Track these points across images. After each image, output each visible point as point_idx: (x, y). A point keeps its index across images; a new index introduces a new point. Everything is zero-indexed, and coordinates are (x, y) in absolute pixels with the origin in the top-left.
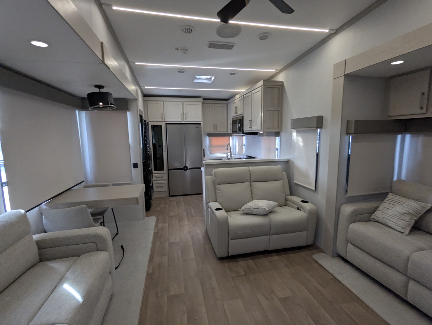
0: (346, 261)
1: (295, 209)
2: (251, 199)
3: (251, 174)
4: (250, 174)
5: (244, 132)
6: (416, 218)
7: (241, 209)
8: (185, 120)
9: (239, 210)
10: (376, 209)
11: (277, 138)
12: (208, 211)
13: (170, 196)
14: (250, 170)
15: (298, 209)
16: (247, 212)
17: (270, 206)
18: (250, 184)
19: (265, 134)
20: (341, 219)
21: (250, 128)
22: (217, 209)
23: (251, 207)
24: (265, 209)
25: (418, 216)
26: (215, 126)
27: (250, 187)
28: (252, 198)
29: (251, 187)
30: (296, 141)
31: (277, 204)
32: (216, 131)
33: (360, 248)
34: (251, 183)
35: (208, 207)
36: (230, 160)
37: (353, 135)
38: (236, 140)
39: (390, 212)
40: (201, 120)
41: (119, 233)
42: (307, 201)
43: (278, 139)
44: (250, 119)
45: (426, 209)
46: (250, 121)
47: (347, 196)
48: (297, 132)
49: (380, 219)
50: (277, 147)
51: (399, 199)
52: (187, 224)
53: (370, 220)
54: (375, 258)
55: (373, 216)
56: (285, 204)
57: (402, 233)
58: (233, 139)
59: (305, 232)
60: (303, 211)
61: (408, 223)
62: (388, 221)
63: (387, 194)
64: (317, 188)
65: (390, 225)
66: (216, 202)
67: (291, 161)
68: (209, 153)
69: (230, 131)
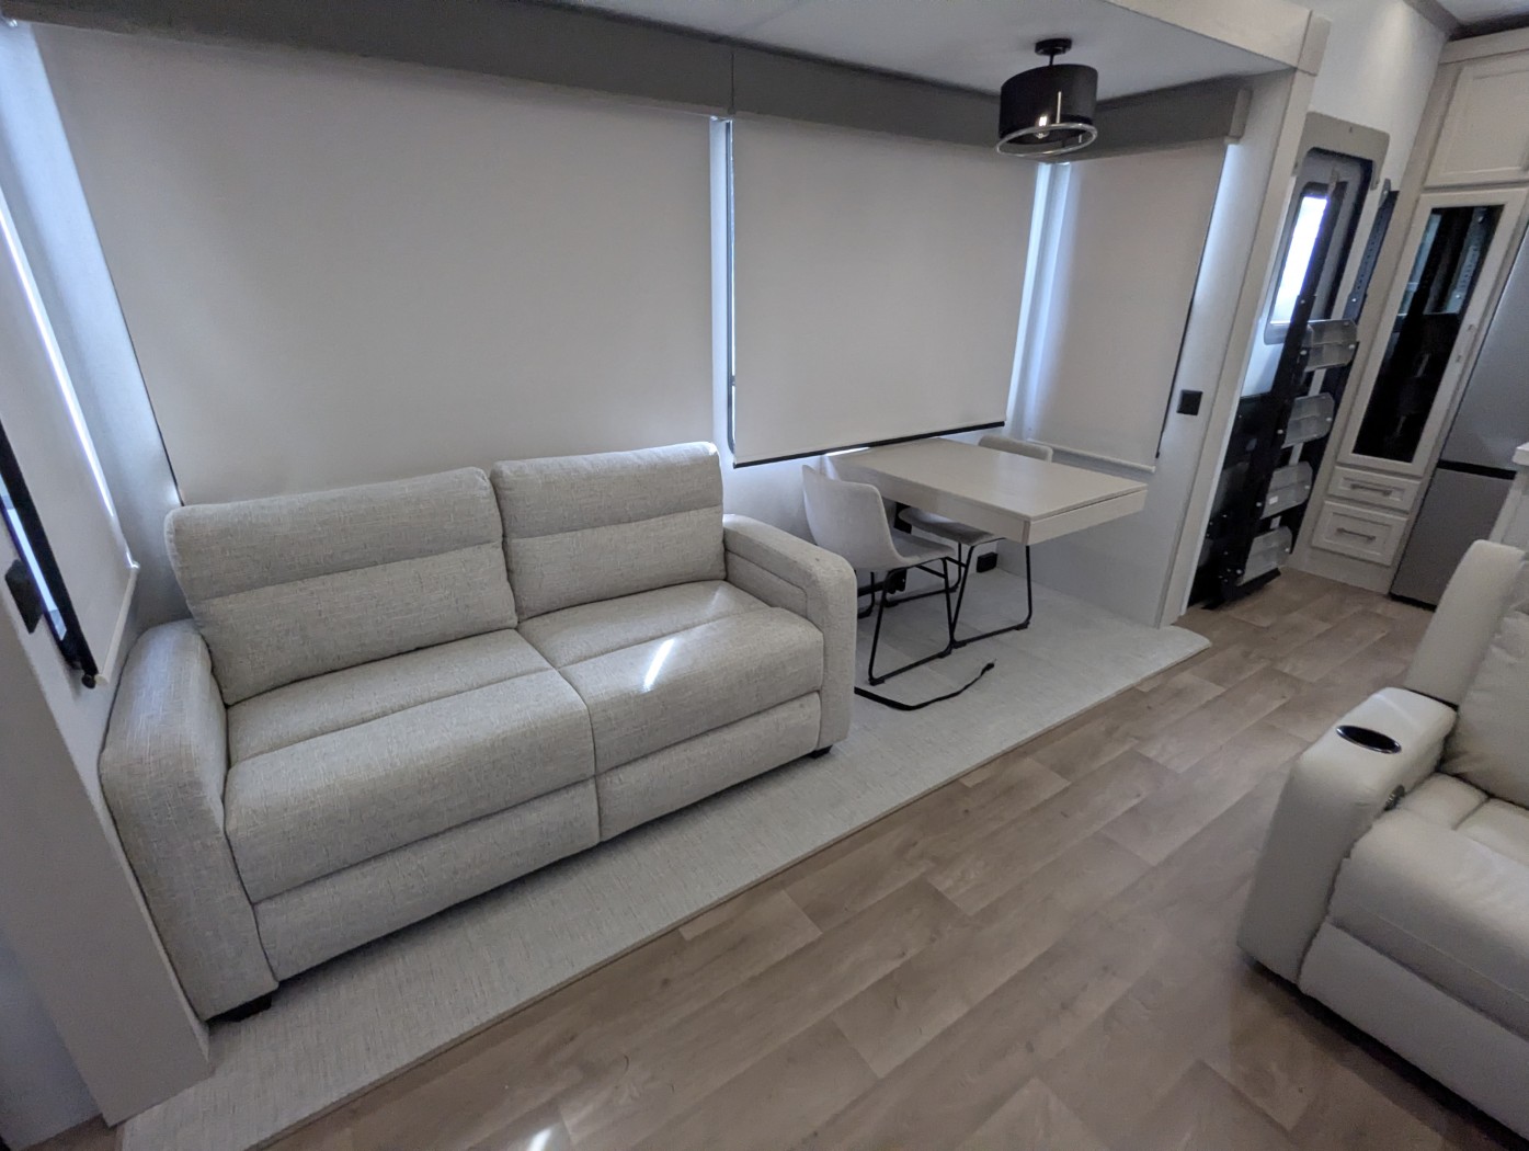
13: (1394, 597)
41: (1029, 626)
66: (1454, 707)
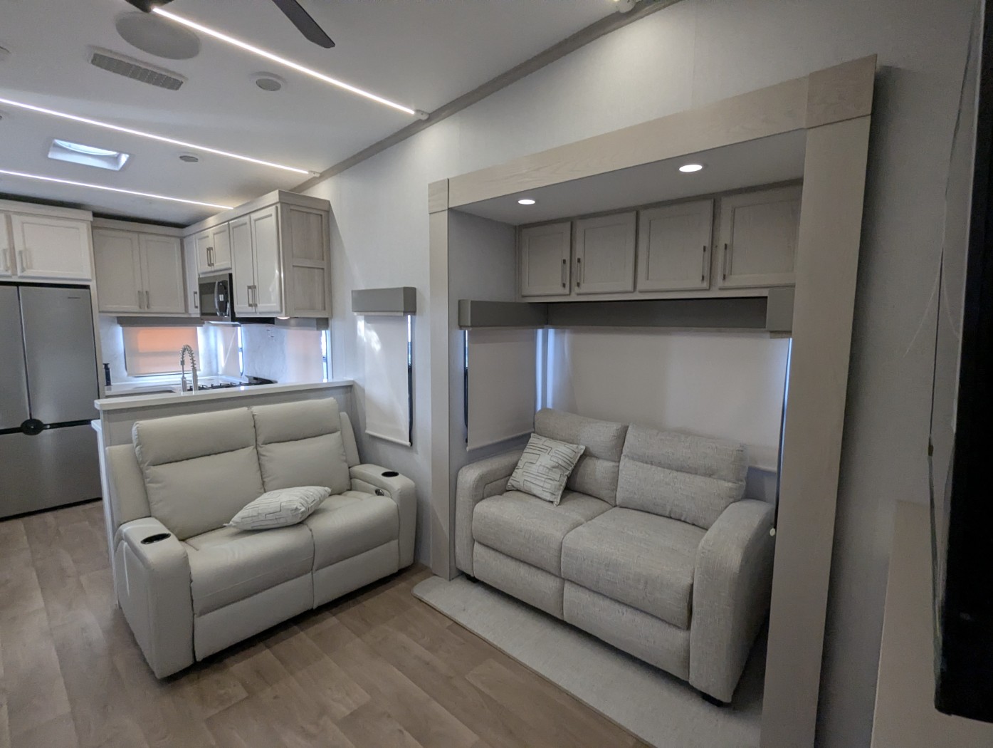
0: (473, 580)
1: (370, 495)
2: (263, 490)
3: (257, 427)
4: (255, 426)
5: (237, 316)
6: (567, 473)
7: (231, 523)
8: (23, 270)
9: (225, 526)
10: (514, 466)
11: (323, 332)
12: (122, 551)
14: (253, 416)
15: (378, 493)
16: (249, 528)
17: (310, 500)
18: (255, 451)
19: (293, 322)
20: (460, 500)
21: (250, 305)
22: (149, 540)
23: (260, 512)
24: (297, 509)
25: (570, 469)
26: (144, 297)
27: (256, 457)
28: (264, 488)
29: (259, 459)
30: (365, 340)
31: (329, 490)
32: (146, 310)
33: (493, 549)
34: (259, 449)
35: (120, 538)
36: (193, 393)
37: (471, 329)
39: (534, 469)
40: (89, 277)
42: (396, 471)
43: (324, 335)
44: (251, 284)
45: (579, 455)
46: (252, 288)
47: (468, 449)
48: (368, 320)
49: (521, 485)
50: (324, 354)
51: (546, 444)
53: (508, 489)
54: (517, 559)
55: (510, 481)
56: (349, 488)
57: (552, 502)
58: (206, 332)
59: (394, 543)
60: (388, 496)
61: (558, 483)
62: (533, 486)
63: (527, 436)
64: (414, 442)
65: (535, 492)
66: (150, 516)
67: (357, 384)
68: (125, 374)
69: (195, 312)
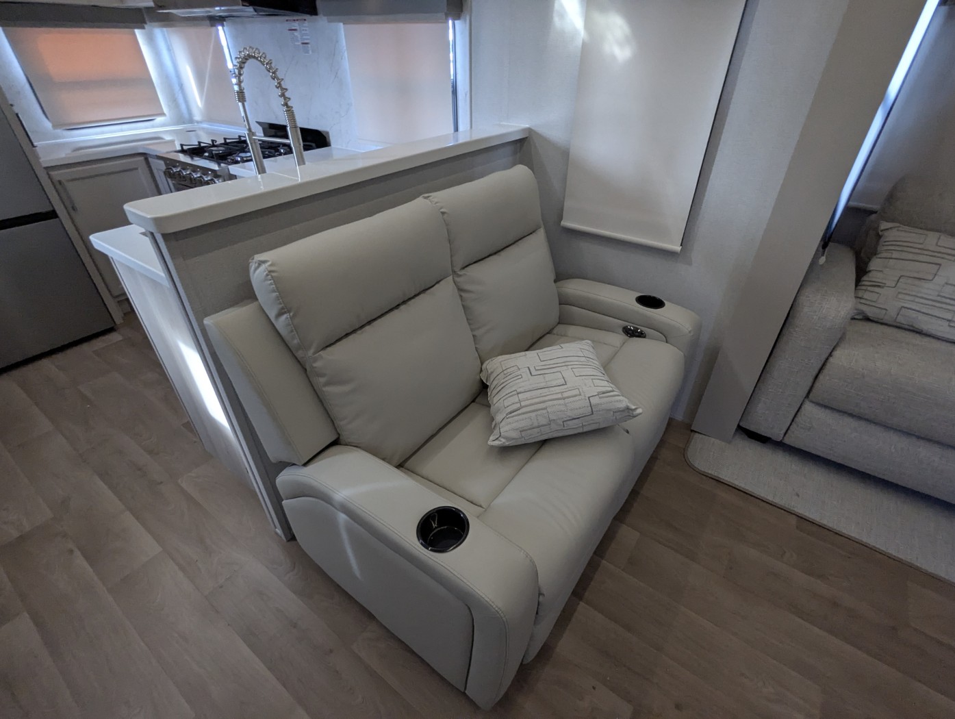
3: (451, 236)
11: (451, 23)
15: (631, 332)
18: (454, 283)
27: (457, 296)
29: (461, 298)
34: (457, 279)
38: (170, 49)
43: (455, 31)
52: (158, 549)
56: (558, 320)
58: (151, 40)
60: (660, 340)
64: (687, 246)
66: (340, 443)
68: (48, 125)
